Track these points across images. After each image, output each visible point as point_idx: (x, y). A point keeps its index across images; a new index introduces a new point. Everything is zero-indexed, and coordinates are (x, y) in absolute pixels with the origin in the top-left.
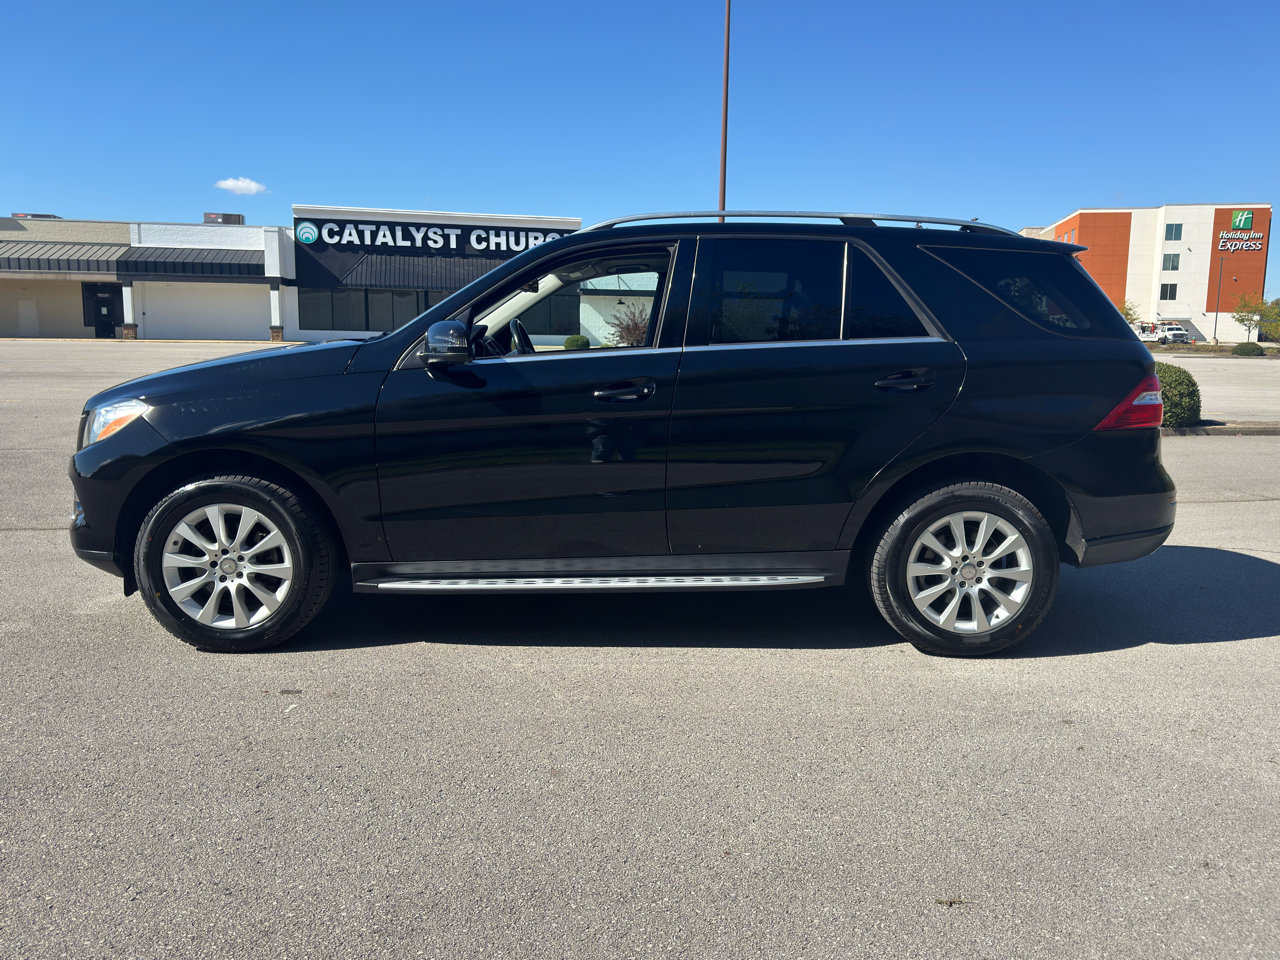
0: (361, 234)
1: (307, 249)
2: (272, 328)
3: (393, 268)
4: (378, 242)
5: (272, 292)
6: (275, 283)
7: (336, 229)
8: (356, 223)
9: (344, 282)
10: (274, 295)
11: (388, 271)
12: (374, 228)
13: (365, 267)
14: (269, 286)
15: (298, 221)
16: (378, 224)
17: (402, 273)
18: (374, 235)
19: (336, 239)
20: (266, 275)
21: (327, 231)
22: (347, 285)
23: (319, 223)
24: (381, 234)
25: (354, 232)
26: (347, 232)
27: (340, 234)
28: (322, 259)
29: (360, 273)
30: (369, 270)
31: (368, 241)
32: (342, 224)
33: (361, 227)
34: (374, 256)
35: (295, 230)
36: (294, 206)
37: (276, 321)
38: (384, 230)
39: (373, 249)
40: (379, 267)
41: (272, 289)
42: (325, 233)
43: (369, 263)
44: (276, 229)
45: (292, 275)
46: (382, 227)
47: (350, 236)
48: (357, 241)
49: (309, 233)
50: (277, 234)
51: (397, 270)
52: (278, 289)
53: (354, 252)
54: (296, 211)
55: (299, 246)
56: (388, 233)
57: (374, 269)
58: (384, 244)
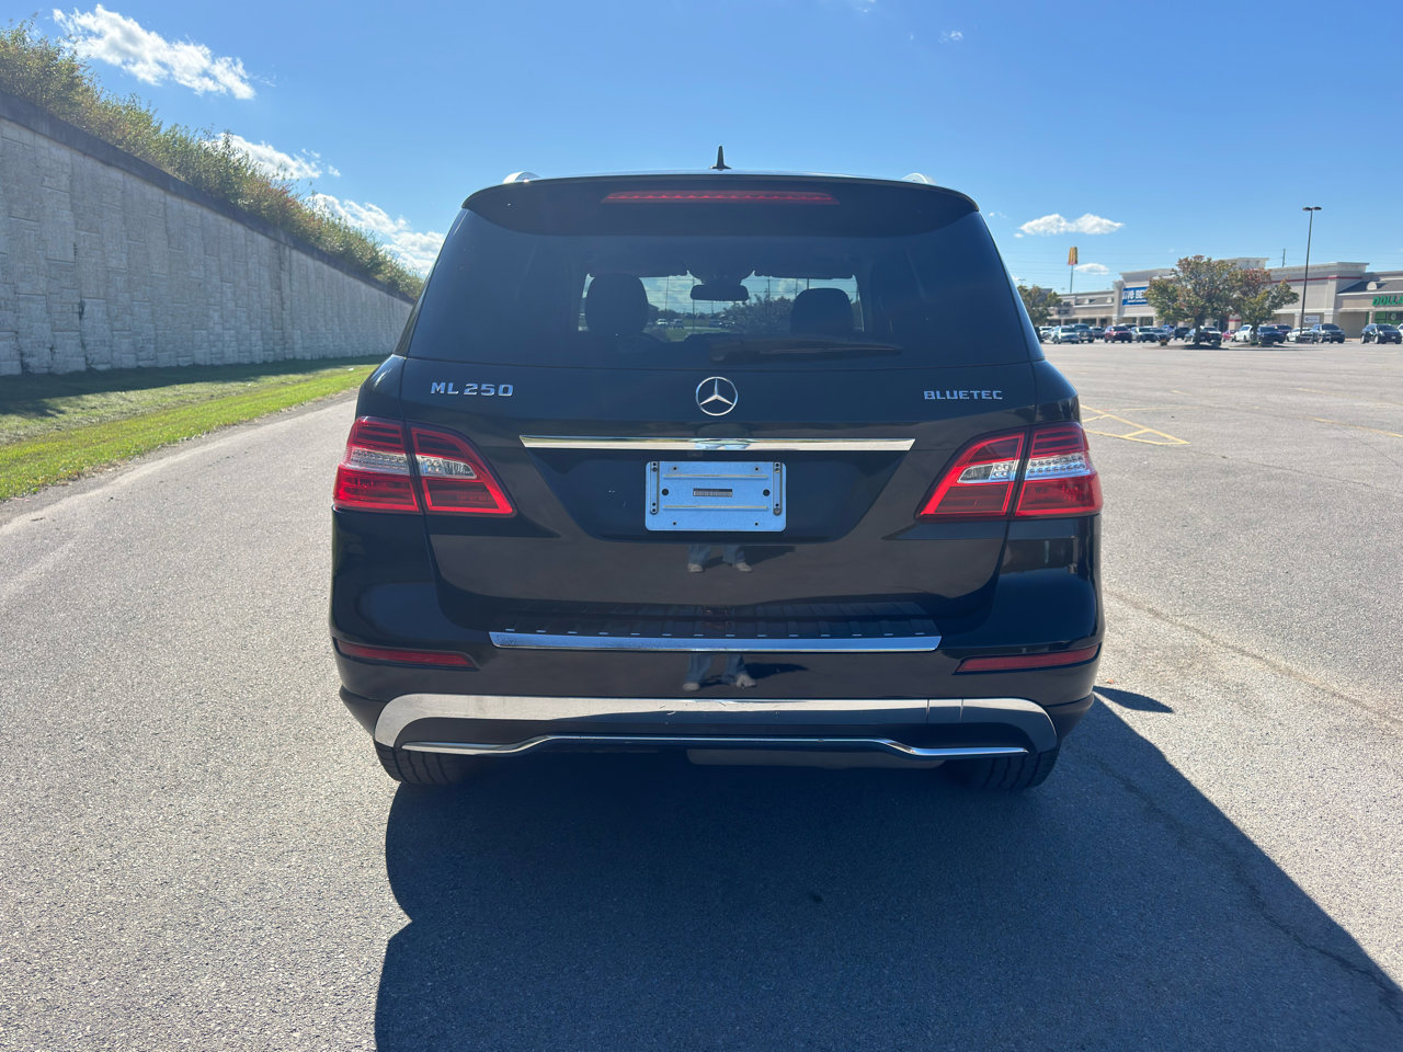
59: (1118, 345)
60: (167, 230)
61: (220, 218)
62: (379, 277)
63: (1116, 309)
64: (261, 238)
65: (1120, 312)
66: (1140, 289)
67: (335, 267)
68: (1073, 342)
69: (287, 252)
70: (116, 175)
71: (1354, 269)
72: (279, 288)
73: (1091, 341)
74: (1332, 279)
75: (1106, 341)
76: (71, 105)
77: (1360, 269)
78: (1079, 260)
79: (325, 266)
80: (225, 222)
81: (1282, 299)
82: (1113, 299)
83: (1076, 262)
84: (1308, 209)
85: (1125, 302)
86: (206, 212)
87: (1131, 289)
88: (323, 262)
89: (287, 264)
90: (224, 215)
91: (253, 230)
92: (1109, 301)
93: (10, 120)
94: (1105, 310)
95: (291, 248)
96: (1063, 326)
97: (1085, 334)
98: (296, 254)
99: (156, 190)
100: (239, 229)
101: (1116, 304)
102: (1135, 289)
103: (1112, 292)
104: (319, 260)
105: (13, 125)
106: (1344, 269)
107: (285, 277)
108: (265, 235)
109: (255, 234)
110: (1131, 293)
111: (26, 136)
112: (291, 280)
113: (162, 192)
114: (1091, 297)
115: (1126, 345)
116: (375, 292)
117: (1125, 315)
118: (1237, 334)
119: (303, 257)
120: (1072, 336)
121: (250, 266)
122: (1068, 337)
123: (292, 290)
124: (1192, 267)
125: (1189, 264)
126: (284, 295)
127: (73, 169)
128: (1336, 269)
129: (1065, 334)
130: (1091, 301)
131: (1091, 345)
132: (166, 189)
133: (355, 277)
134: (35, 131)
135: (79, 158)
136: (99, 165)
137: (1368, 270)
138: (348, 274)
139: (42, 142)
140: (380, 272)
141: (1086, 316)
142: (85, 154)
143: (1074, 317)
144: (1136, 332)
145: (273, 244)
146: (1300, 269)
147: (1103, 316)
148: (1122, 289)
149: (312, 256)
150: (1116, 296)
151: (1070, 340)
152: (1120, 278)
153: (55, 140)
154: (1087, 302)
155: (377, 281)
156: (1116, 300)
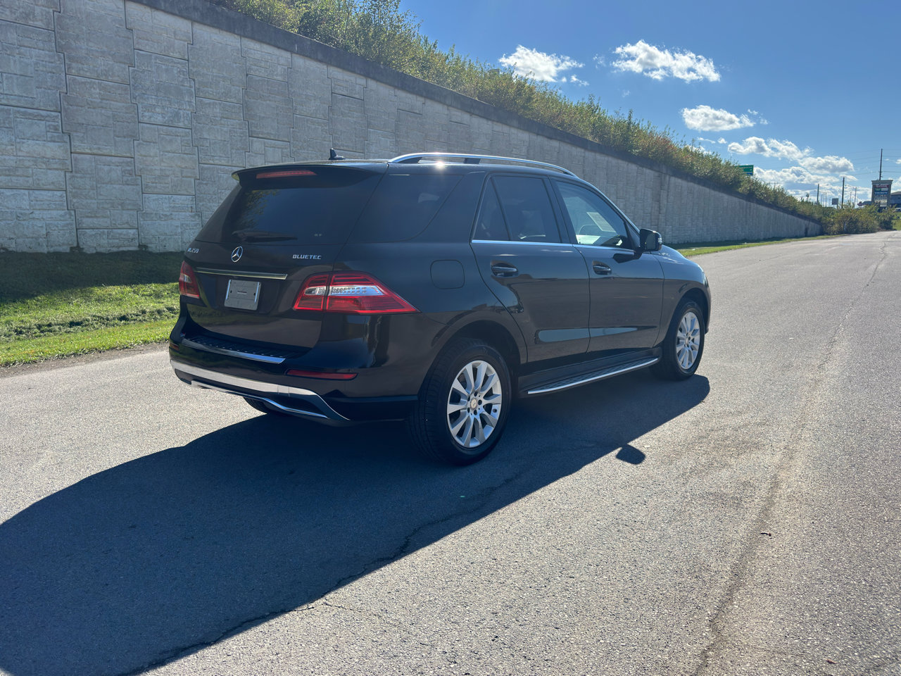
60: (584, 171)
61: (620, 161)
62: (740, 190)
64: (648, 171)
67: (704, 186)
69: (667, 178)
70: (555, 144)
72: (659, 201)
76: (530, 110)
79: (696, 186)
80: (623, 164)
86: (610, 159)
88: (695, 183)
89: (666, 187)
90: (623, 159)
91: (643, 167)
93: (498, 122)
95: (670, 176)
98: (673, 179)
99: (579, 149)
100: (633, 167)
104: (691, 181)
105: (499, 124)
107: (664, 194)
108: (651, 169)
109: (644, 169)
111: (506, 129)
112: (668, 195)
113: (583, 150)
116: (736, 200)
119: (680, 181)
121: (638, 189)
123: (667, 202)
126: (661, 205)
127: (529, 143)
132: (585, 148)
133: (719, 191)
134: (510, 126)
135: (534, 137)
136: (546, 139)
138: (714, 189)
139: (514, 131)
140: (740, 186)
142: (538, 134)
145: (657, 174)
149: (686, 179)
153: (521, 129)
155: (739, 193)
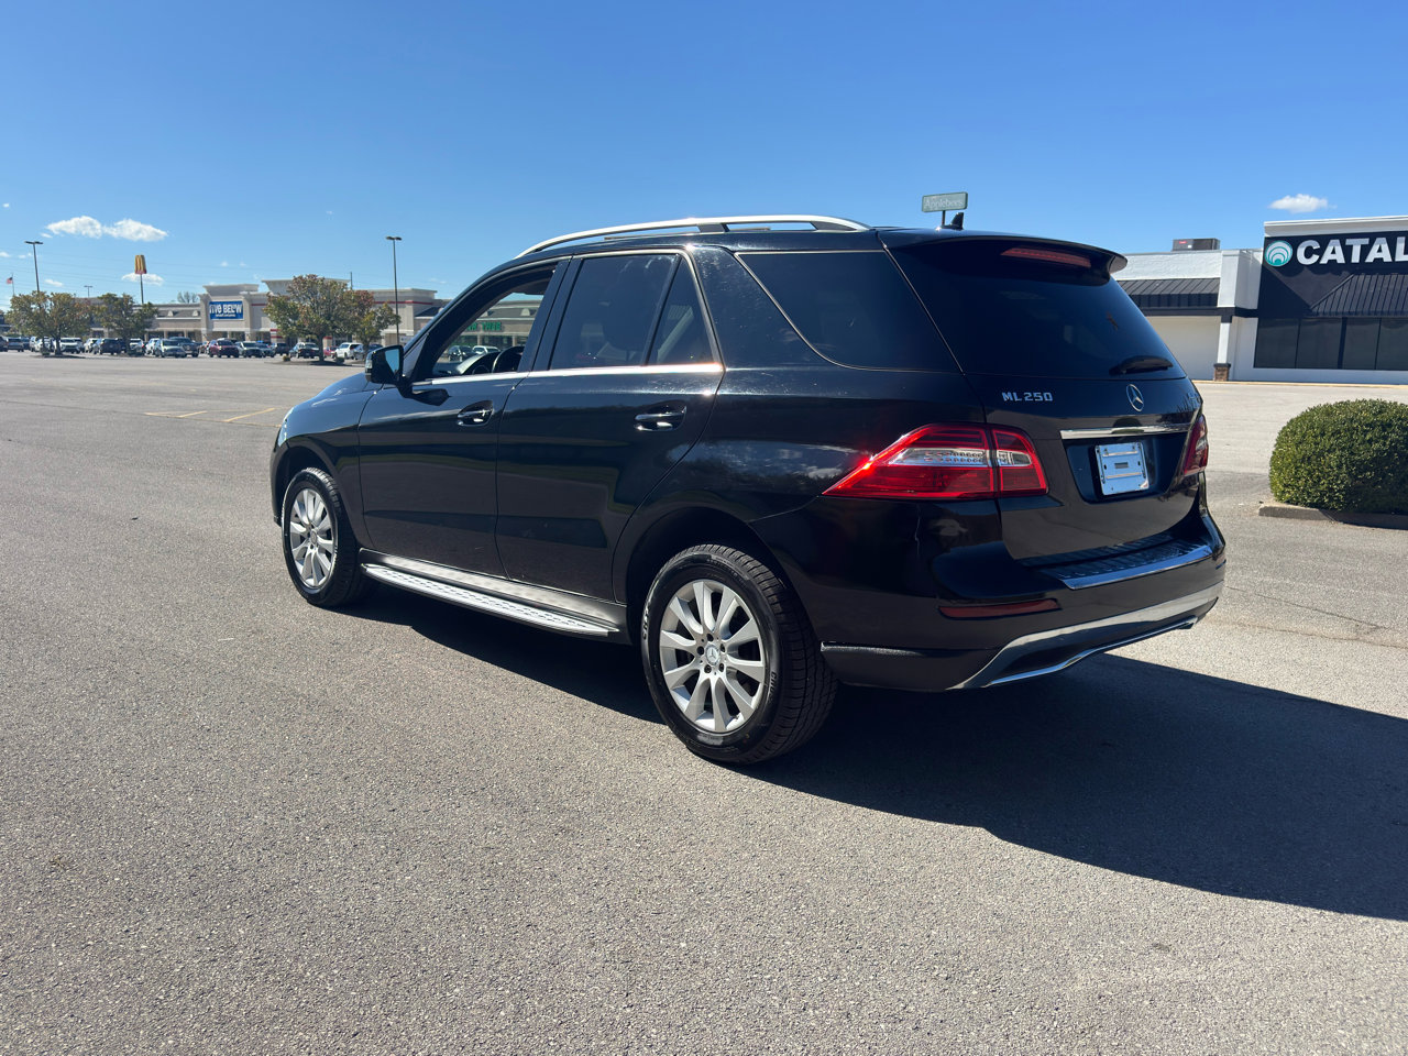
0: (1347, 251)
1: (1277, 273)
2: (1217, 366)
3: (1384, 290)
4: (1370, 259)
5: (1222, 325)
6: (1227, 315)
7: (1316, 246)
8: (1342, 238)
9: (1315, 310)
10: (1225, 328)
11: (1376, 294)
12: (1366, 241)
13: (1345, 291)
14: (1219, 318)
15: (1269, 241)
16: (1373, 237)
17: (1396, 296)
18: (1365, 250)
19: (1315, 258)
20: (1219, 306)
21: (1304, 249)
22: (1318, 313)
23: (1294, 242)
24: (1375, 247)
25: (1339, 249)
26: (1329, 249)
27: (1321, 252)
28: (1293, 284)
29: (1339, 298)
30: (1351, 294)
31: (1356, 259)
32: (1324, 240)
33: (1349, 242)
34: (1362, 277)
35: (1264, 252)
36: (1266, 223)
37: (1222, 359)
38: (1382, 243)
39: (1363, 268)
40: (1365, 290)
41: (1223, 321)
42: (1301, 252)
43: (1353, 285)
44: (1238, 252)
45: (1253, 304)
46: (1378, 239)
47: (1334, 253)
48: (1340, 259)
49: (1281, 254)
50: (1237, 258)
51: (1390, 293)
52: (1230, 321)
53: (1335, 274)
54: (1268, 229)
55: (1266, 270)
56: (1385, 247)
57: (1358, 292)
58: (1378, 261)
59: (224, 359)
63: (204, 322)
65: (209, 326)
66: (227, 303)
68: (177, 356)
71: (424, 295)
73: (195, 356)
74: (408, 303)
75: (212, 356)
77: (430, 296)
78: (147, 269)
81: (387, 321)
82: (199, 313)
83: (145, 272)
84: (390, 238)
85: (213, 316)
87: (218, 303)
92: (195, 314)
94: (191, 324)
96: (165, 339)
97: (188, 348)
101: (203, 318)
102: (222, 303)
103: (198, 305)
106: (418, 295)
110: (219, 307)
114: (174, 309)
115: (232, 360)
117: (215, 329)
118: (337, 350)
120: (176, 350)
122: (172, 350)
124: (308, 285)
125: (305, 282)
128: (411, 295)
129: (167, 348)
130: (175, 313)
131: (195, 359)
137: (437, 297)
141: (172, 329)
143: (159, 329)
144: (241, 347)
146: (390, 292)
147: (191, 329)
148: (208, 302)
150: (202, 309)
151: (175, 354)
152: (205, 292)
154: (170, 314)
156: (203, 314)
